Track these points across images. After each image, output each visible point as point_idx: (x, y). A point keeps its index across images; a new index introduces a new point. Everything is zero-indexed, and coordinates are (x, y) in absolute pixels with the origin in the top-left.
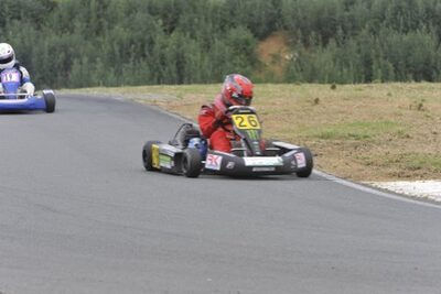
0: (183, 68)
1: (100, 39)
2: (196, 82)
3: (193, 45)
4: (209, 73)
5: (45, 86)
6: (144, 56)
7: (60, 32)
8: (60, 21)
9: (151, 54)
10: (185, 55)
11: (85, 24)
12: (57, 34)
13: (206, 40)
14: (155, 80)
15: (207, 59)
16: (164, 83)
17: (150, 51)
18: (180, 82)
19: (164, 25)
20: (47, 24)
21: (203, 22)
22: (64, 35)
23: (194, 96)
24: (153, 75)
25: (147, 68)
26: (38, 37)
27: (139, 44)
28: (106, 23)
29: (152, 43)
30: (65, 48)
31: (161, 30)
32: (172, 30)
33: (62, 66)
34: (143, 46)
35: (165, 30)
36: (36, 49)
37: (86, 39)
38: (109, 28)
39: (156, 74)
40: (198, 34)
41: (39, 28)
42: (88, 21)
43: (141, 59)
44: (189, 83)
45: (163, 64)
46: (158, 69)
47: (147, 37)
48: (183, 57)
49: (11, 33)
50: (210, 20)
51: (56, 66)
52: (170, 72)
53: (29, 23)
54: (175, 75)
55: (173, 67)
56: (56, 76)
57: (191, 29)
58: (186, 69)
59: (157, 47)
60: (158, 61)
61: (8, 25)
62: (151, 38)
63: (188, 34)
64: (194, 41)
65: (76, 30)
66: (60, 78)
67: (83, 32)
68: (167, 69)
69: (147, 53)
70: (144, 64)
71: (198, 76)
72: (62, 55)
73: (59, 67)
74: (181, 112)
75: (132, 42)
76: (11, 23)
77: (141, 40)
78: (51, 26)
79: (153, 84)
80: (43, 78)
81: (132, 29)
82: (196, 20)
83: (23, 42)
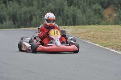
0: (75, 19)
1: (43, 9)
2: (80, 25)
3: (79, 11)
4: (85, 21)
5: (22, 26)
6: (60, 15)
7: (28, 6)
8: (28, 2)
9: (63, 15)
10: (76, 15)
11: (37, 3)
12: (27, 7)
13: (84, 9)
14: (65, 24)
15: (84, 16)
16: (68, 25)
17: (63, 13)
18: (74, 25)
19: (68, 3)
20: (23, 3)
21: (83, 2)
22: (29, 7)
23: (81, 30)
24: (64, 22)
25: (62, 20)
26: (19, 8)
27: (58, 11)
28: (45, 3)
29: (63, 10)
30: (30, 12)
31: (66, 5)
32: (71, 5)
33: (29, 19)
34: (60, 11)
35: (68, 5)
36: (18, 13)
37: (38, 9)
38: (47, 5)
39: (65, 22)
40: (81, 6)
41: (20, 5)
42: (39, 2)
43: (59, 16)
44: (78, 25)
45: (68, 18)
46: (66, 20)
47: (61, 8)
48: (75, 16)
49: (8, 6)
50: (85, 2)
51: (27, 19)
52: (70, 21)
53: (16, 3)
54: (72, 22)
55: (71, 19)
56: (26, 23)
57: (78, 5)
58: (76, 20)
59: (65, 12)
60: (66, 17)
61: (7, 3)
62: (63, 8)
63: (77, 6)
64: (79, 9)
65: (34, 5)
66: (28, 24)
67: (37, 6)
68: (69, 20)
69: (61, 14)
70: (60, 18)
71: (81, 22)
72: (29, 15)
73: (28, 19)
74: (77, 36)
75: (56, 10)
76: (8, 2)
77: (59, 9)
78: (24, 4)
79: (64, 26)
80: (21, 24)
81: (55, 5)
82: (80, 1)
83: (13, 10)
